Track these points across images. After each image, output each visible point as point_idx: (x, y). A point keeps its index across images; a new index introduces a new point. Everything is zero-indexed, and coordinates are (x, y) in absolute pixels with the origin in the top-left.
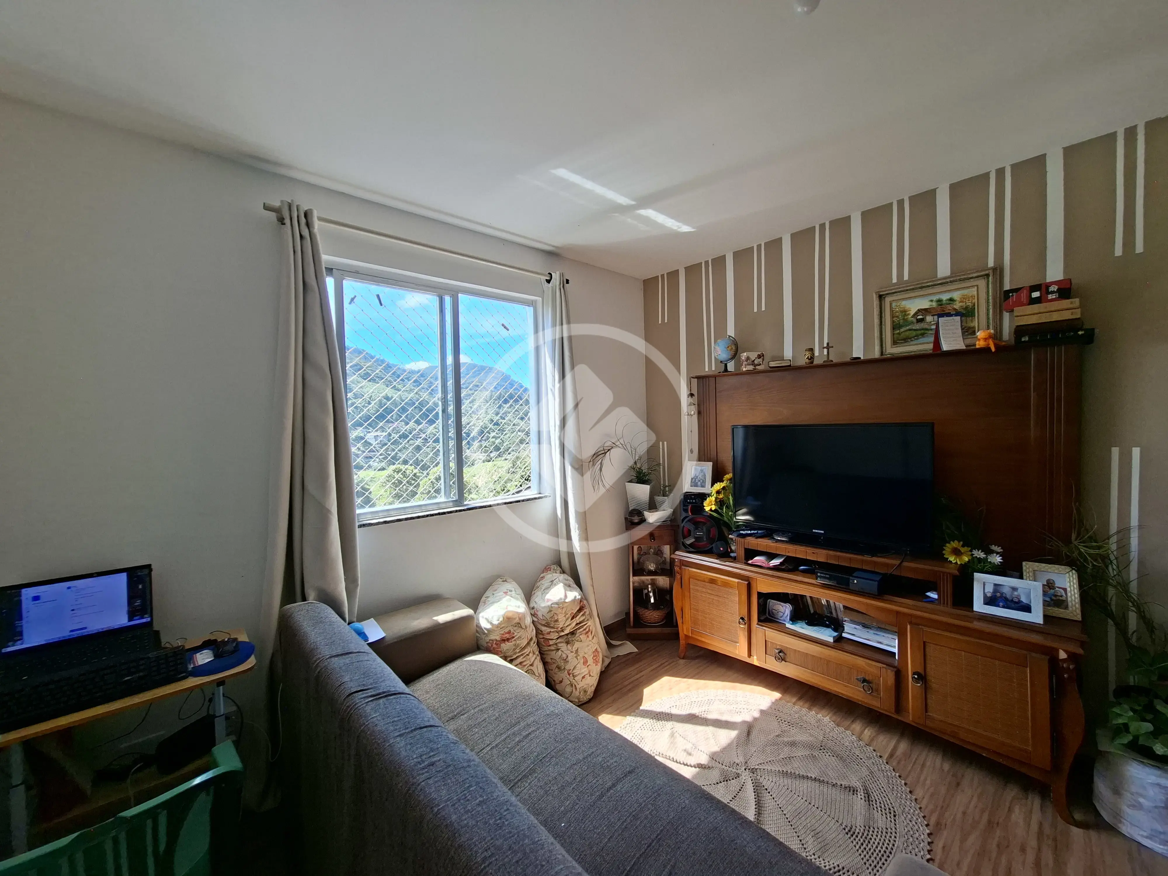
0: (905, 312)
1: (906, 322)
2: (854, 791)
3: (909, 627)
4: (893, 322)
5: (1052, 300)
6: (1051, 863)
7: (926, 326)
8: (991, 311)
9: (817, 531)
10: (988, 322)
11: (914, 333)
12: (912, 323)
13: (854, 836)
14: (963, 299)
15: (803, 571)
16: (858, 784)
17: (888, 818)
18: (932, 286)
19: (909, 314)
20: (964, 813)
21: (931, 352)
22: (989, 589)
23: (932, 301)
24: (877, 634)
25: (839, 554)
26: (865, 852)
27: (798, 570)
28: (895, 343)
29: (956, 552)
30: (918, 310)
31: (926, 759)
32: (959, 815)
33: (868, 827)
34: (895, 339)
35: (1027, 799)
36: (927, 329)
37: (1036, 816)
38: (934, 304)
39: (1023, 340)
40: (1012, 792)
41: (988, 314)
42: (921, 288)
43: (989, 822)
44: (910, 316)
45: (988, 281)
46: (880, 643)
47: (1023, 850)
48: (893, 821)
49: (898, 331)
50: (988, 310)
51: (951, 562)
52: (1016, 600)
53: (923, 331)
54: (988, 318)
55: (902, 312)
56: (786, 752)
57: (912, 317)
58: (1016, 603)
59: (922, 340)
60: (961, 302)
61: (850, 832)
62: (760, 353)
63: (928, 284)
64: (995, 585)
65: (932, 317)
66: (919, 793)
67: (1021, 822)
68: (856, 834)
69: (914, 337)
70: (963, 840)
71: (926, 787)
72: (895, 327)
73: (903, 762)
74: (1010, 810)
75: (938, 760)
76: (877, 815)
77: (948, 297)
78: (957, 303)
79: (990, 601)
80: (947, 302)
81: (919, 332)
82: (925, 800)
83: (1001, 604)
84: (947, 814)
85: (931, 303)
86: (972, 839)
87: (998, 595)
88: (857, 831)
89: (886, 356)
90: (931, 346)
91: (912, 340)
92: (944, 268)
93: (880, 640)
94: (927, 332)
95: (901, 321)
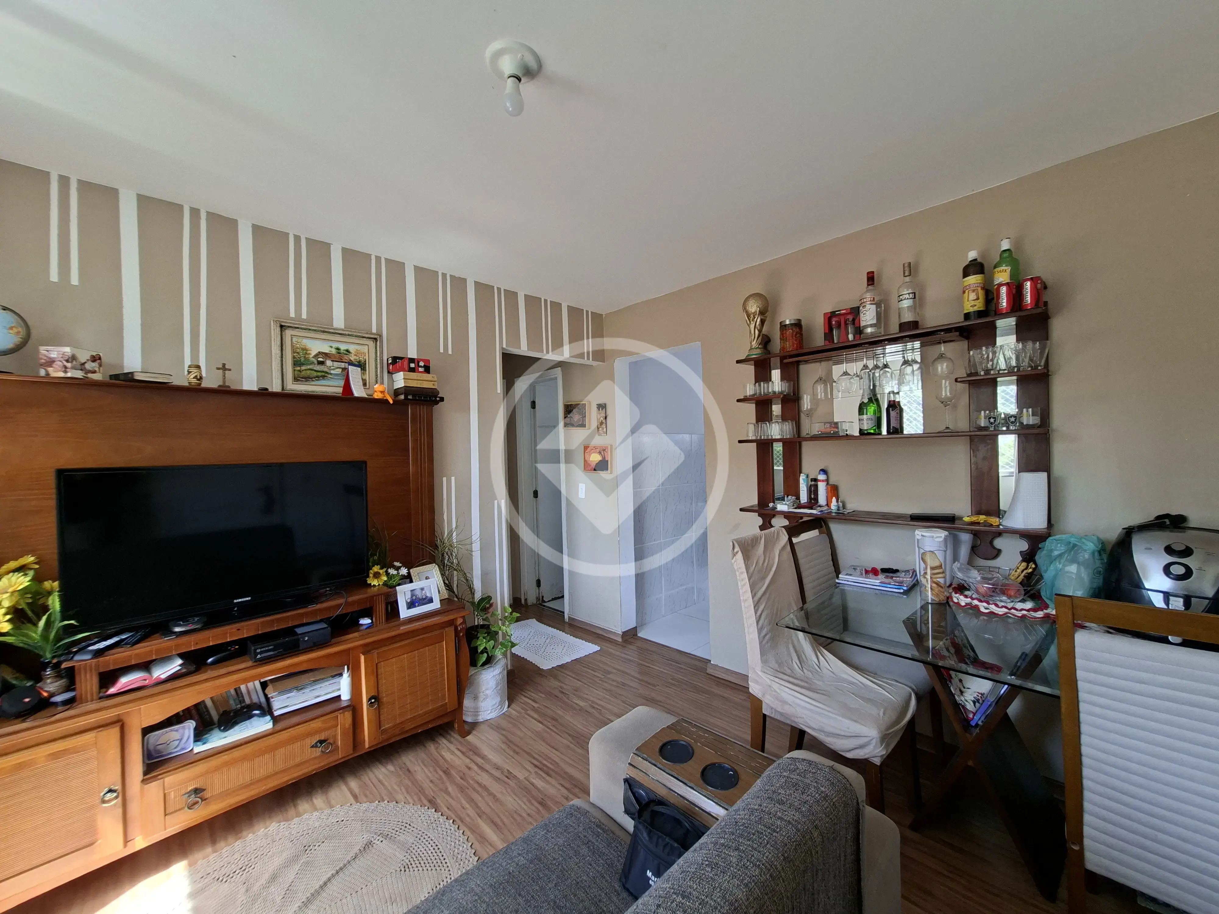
0: (305, 350)
1: (307, 362)
2: (369, 844)
3: (362, 658)
4: (294, 357)
5: (421, 372)
6: (482, 761)
7: (326, 369)
8: (379, 369)
9: (240, 600)
10: (376, 378)
11: (315, 374)
12: (313, 363)
13: (410, 867)
14: (357, 353)
15: (213, 663)
16: (367, 837)
17: (409, 831)
18: (333, 333)
19: (310, 354)
20: (431, 781)
21: (340, 395)
22: (409, 596)
23: (331, 347)
24: (314, 690)
25: (268, 618)
26: (428, 865)
27: (207, 664)
28: (296, 379)
29: (377, 575)
30: (319, 352)
31: (375, 776)
32: (431, 785)
33: (408, 850)
34: (296, 376)
35: (439, 744)
36: (327, 373)
37: (452, 747)
38: (334, 351)
39: (409, 397)
40: (431, 747)
41: (376, 372)
42: (324, 332)
43: (444, 772)
44: (311, 356)
45: (376, 344)
46: (318, 696)
47: (469, 768)
48: (413, 829)
49: (299, 368)
50: (376, 368)
51: (374, 586)
52: (424, 597)
53: (323, 374)
54: (377, 375)
55: (303, 349)
56: (276, 892)
57: (313, 357)
58: (425, 599)
59: (323, 382)
60: (356, 355)
61: (406, 868)
62: (94, 354)
63: (330, 331)
64: (412, 591)
65: (332, 362)
66: (400, 797)
67: (452, 757)
68: (409, 863)
69: (315, 378)
70: (448, 793)
71: (399, 791)
72: (296, 363)
73: (368, 793)
74: (442, 757)
75: (383, 769)
76: (402, 838)
77: (346, 348)
78: (352, 355)
79: (411, 605)
80: (345, 352)
81: (319, 374)
82: (408, 798)
83: (417, 604)
84: (427, 792)
85: (330, 349)
86: (450, 789)
87: (414, 598)
88: (407, 861)
89: (286, 391)
90: (340, 390)
91: (313, 381)
92: (339, 321)
93: (317, 694)
94: (326, 375)
95: (302, 359)
